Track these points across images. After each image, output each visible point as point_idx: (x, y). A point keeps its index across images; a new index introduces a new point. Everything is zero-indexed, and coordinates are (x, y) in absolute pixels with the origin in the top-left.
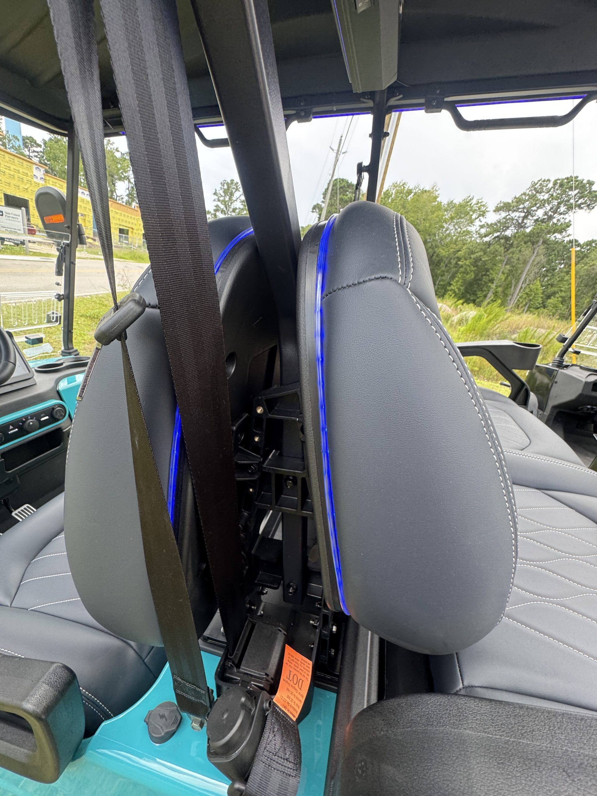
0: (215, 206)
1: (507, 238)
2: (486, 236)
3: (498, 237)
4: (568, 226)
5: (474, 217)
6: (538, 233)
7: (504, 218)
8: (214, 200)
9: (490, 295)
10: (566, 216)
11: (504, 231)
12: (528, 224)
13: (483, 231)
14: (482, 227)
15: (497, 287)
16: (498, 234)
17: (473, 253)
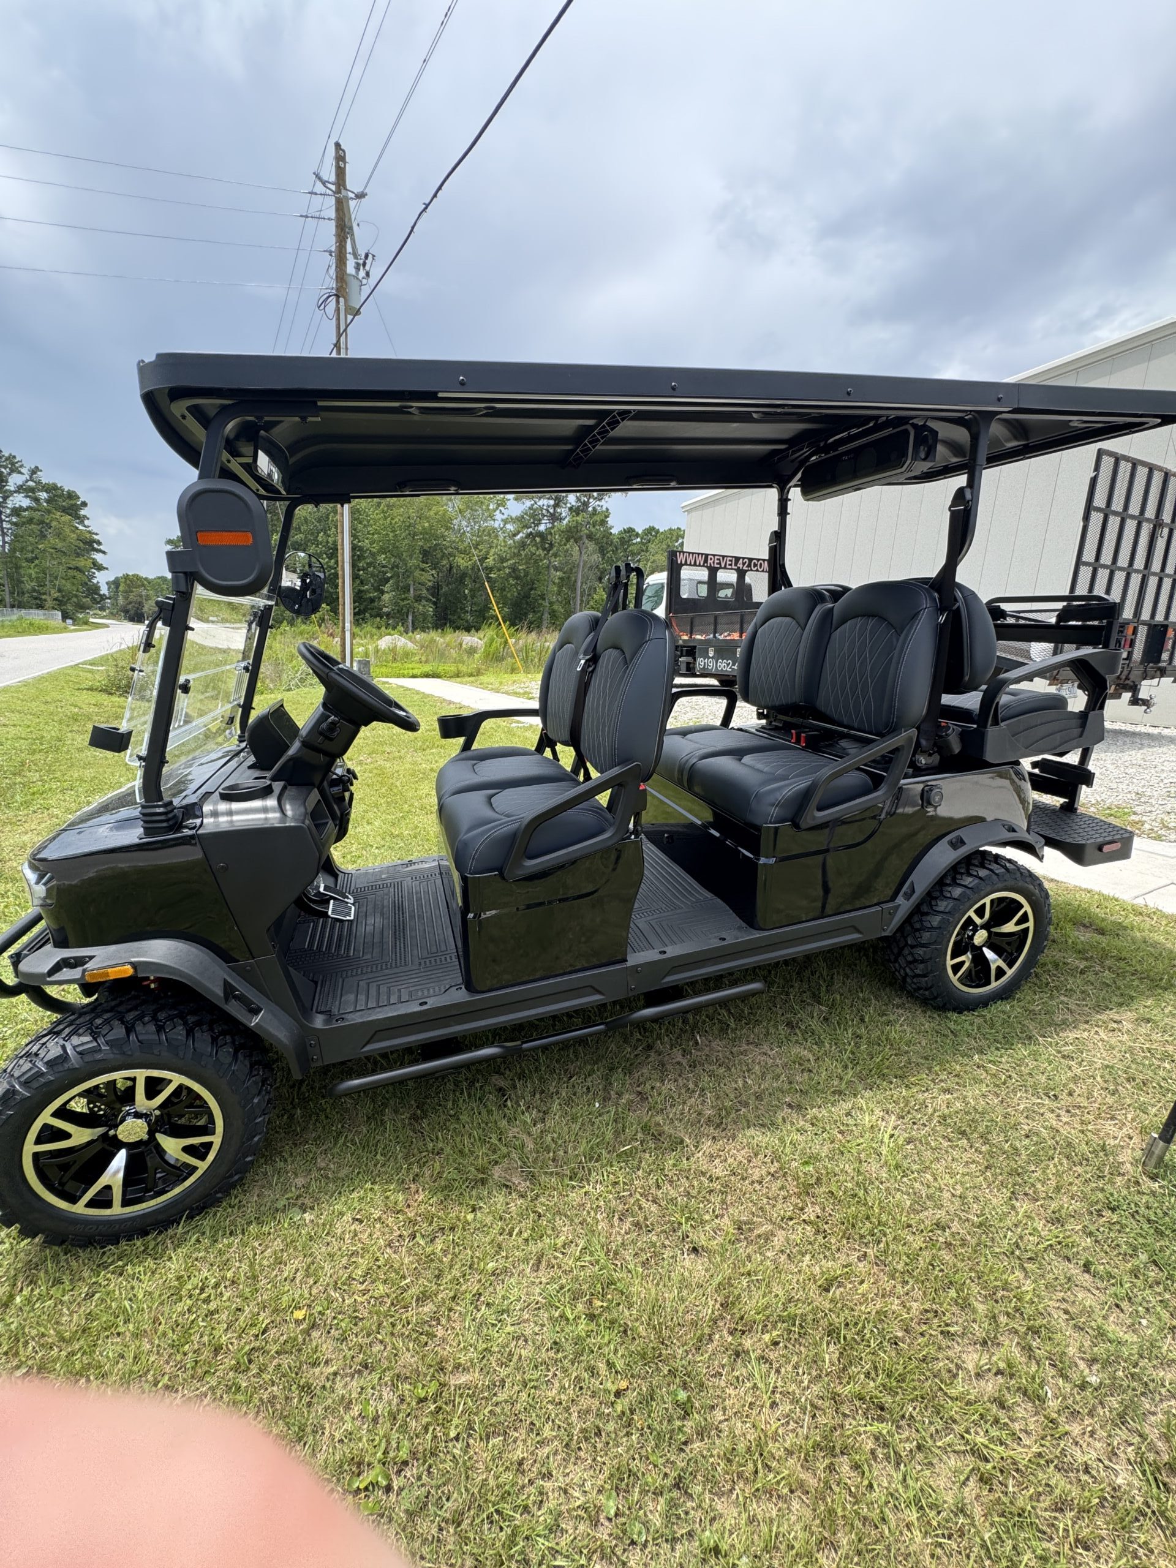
1: (540, 534)
2: (515, 535)
3: (531, 533)
4: (607, 517)
5: (491, 507)
6: (576, 527)
7: (530, 508)
9: (546, 616)
10: (602, 503)
11: (537, 525)
12: (564, 515)
13: (510, 527)
14: (505, 522)
15: (551, 603)
16: (530, 530)
17: (503, 560)
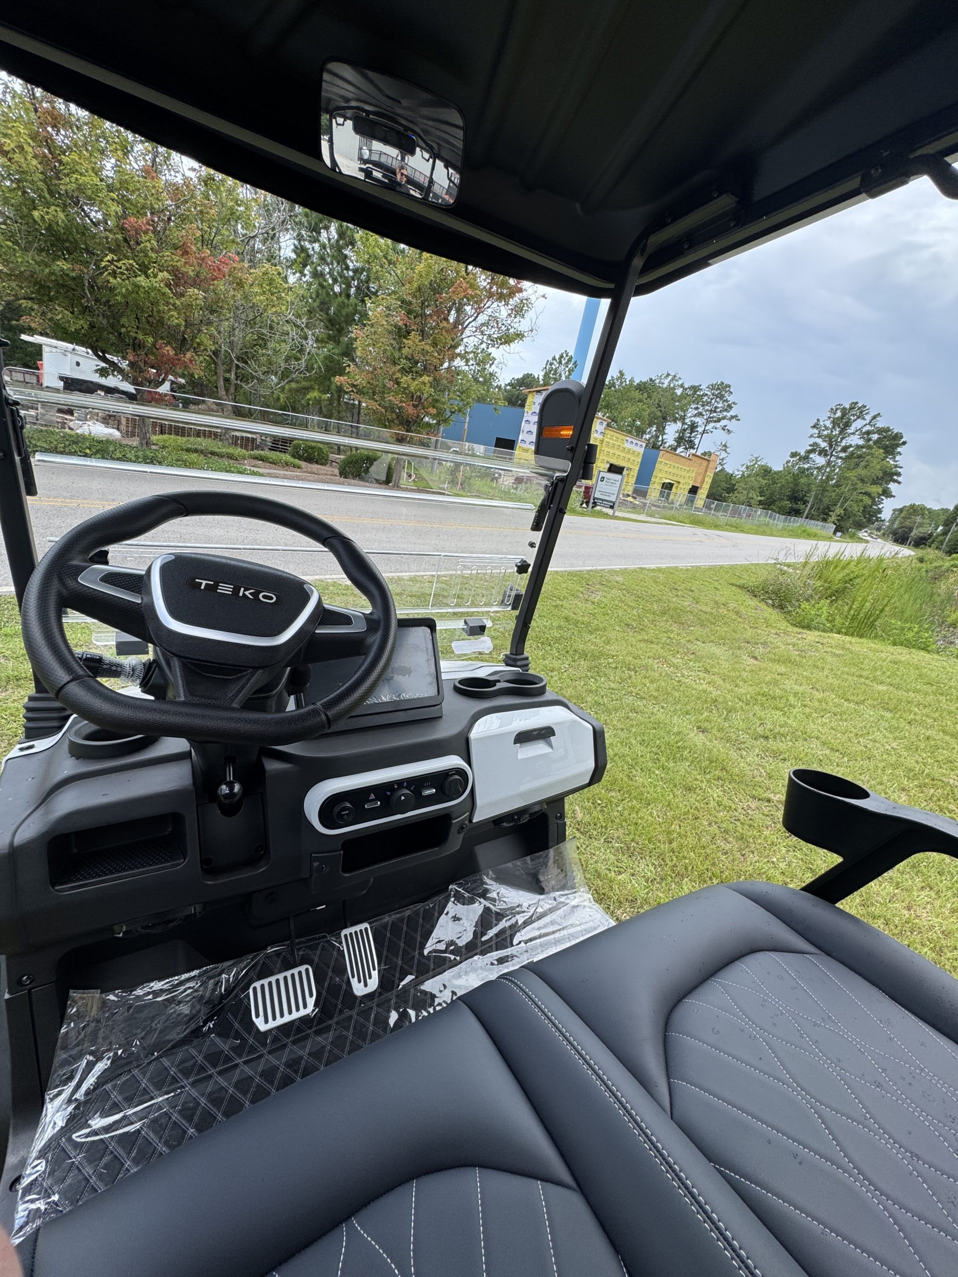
0: (810, 445)
8: (811, 436)
